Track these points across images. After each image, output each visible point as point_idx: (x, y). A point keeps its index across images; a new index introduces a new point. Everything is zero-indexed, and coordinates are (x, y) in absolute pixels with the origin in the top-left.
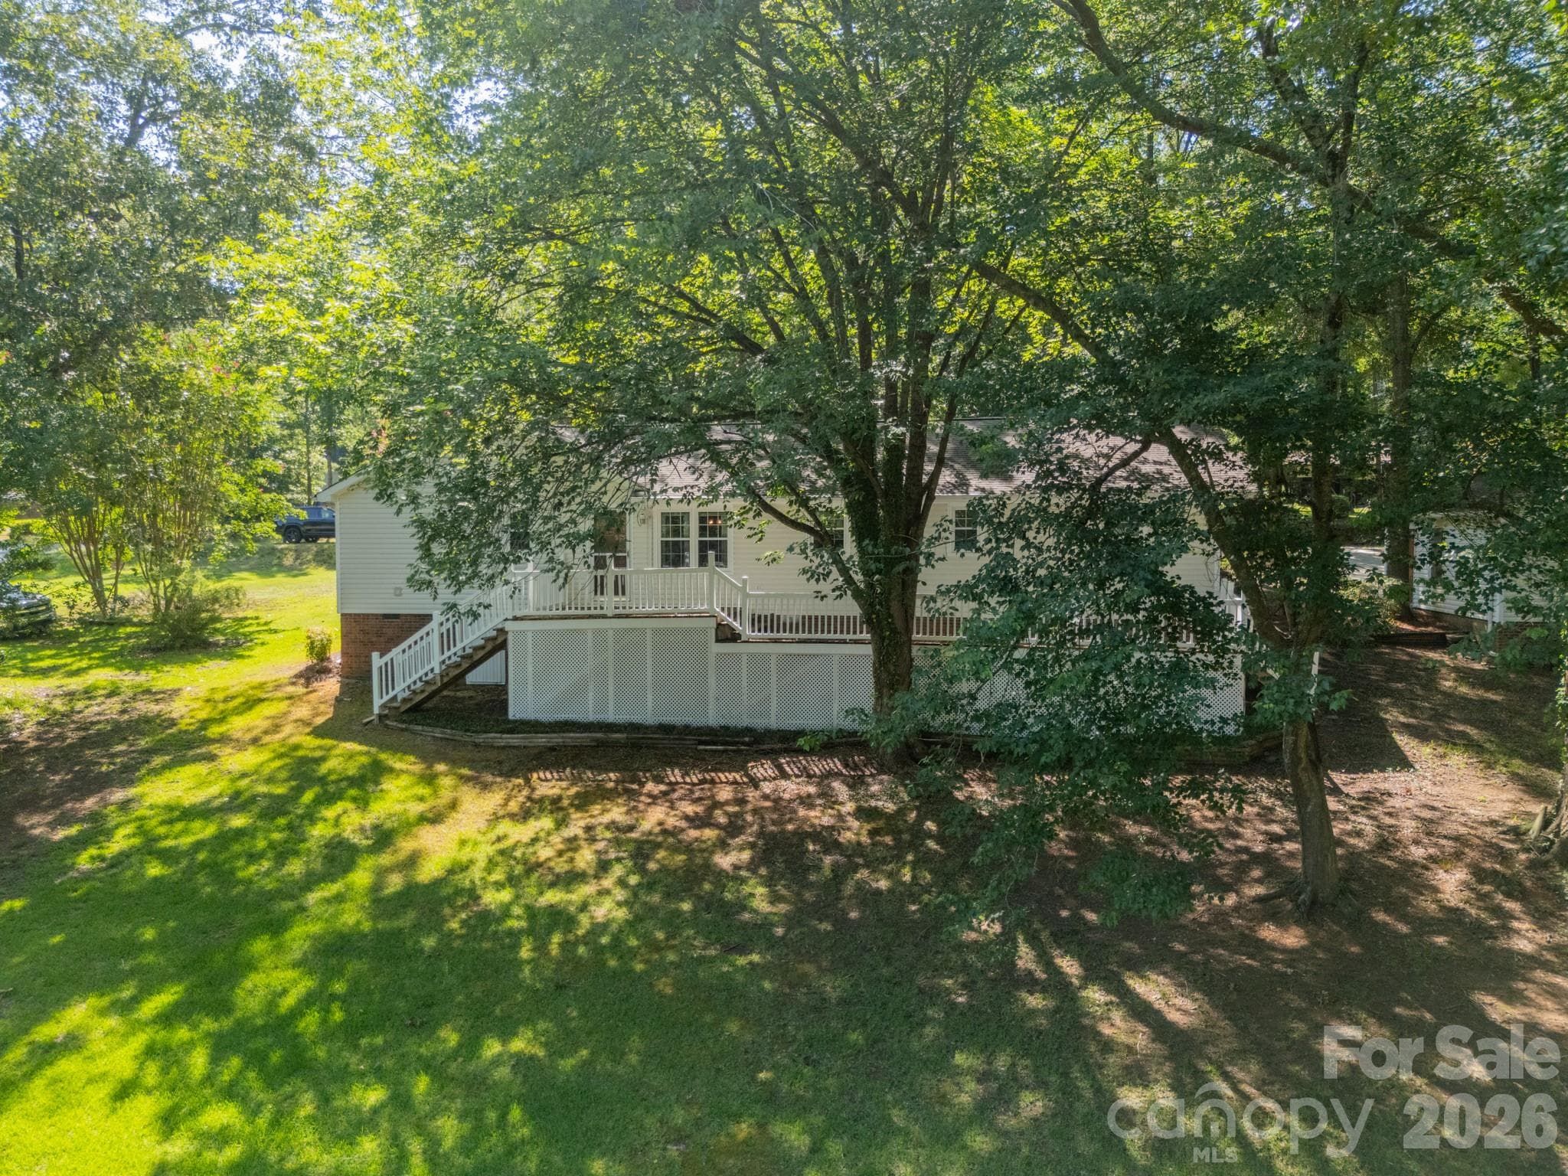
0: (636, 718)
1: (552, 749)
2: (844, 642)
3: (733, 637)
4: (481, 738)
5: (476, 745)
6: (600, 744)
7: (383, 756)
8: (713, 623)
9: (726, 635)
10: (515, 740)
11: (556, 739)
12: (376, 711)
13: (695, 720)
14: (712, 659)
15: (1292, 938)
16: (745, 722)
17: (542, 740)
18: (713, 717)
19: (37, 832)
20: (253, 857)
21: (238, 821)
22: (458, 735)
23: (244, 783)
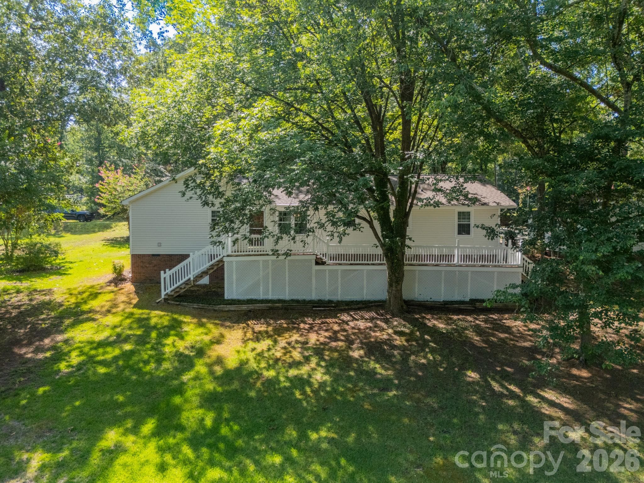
0: (281, 297)
1: (250, 311)
2: (368, 264)
3: (323, 263)
4: (217, 307)
5: (215, 311)
6: (271, 308)
7: (176, 316)
8: (314, 257)
9: (319, 262)
10: (232, 308)
11: (251, 307)
12: (163, 297)
13: (307, 298)
14: (314, 272)
15: (585, 374)
16: (327, 298)
17: (244, 307)
18: (314, 296)
19: (29, 356)
20: (146, 362)
21: (128, 347)
22: (206, 306)
23: (118, 330)
